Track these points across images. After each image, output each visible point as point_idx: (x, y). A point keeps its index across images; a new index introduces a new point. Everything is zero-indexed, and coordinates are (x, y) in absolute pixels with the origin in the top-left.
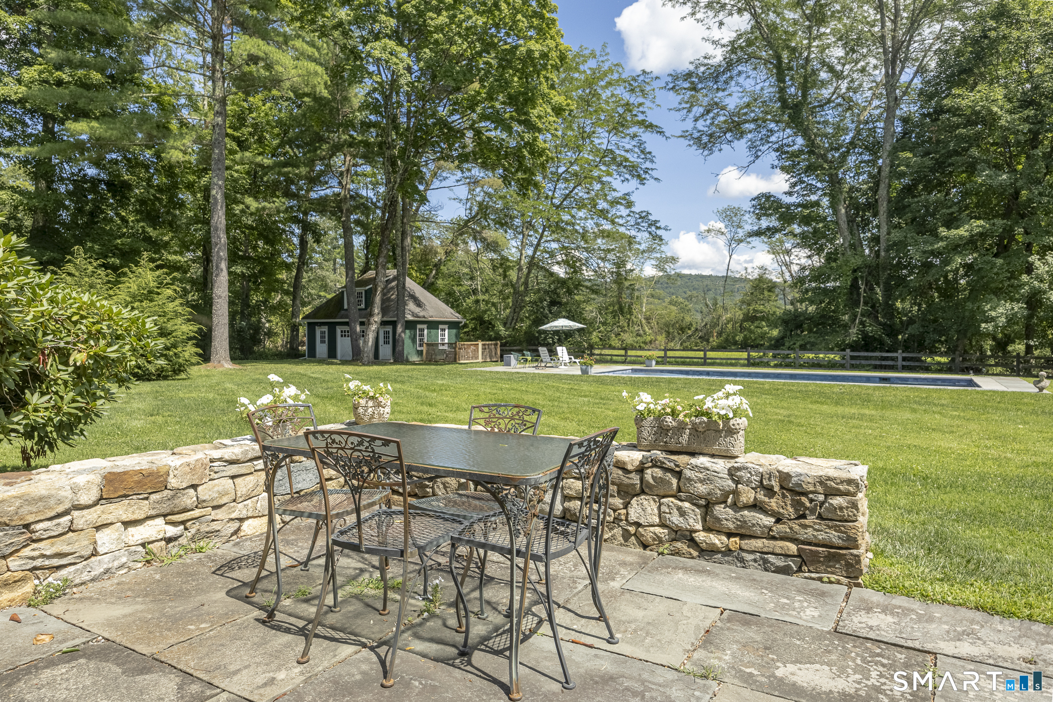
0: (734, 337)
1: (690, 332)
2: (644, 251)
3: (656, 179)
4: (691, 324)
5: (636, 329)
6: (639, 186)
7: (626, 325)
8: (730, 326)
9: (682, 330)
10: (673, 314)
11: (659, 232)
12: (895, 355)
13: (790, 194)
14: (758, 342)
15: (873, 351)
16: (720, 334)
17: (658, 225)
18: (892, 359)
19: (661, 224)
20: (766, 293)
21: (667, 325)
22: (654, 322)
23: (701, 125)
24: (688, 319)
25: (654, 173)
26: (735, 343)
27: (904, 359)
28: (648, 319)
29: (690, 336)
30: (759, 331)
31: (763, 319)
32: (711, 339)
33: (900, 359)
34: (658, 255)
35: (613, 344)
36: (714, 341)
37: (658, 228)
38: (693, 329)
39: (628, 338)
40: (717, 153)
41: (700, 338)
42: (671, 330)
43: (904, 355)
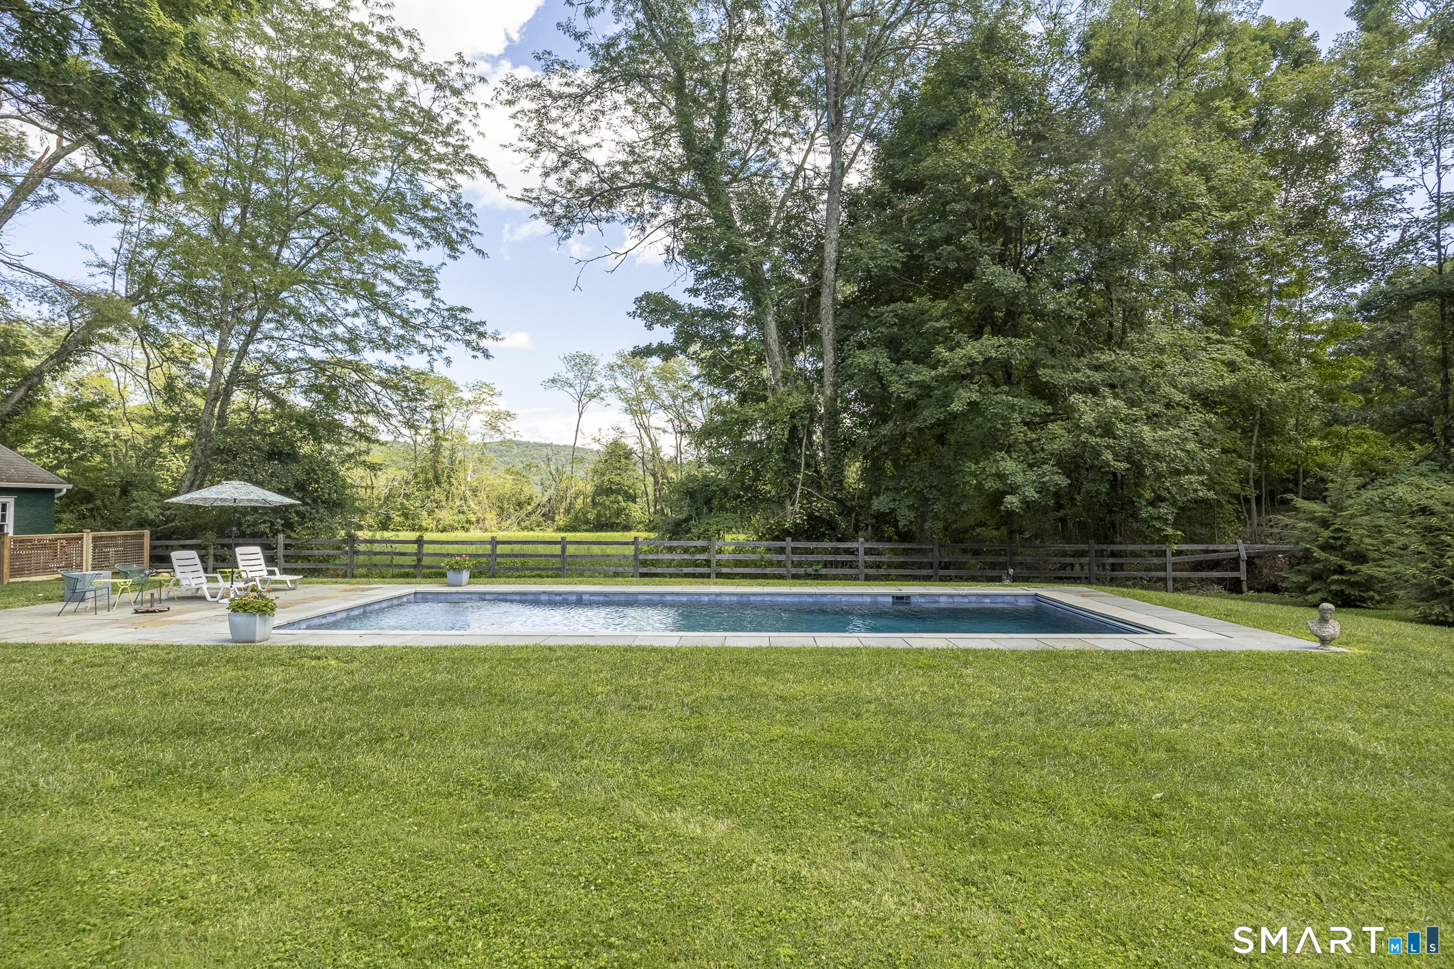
0: (585, 514)
1: (530, 508)
2: (469, 403)
3: (479, 251)
4: (531, 498)
5: (458, 503)
6: (449, 261)
7: (443, 498)
8: (580, 501)
9: (520, 505)
10: (508, 486)
11: (484, 343)
12: (854, 545)
13: (694, 292)
14: (613, 520)
15: (817, 539)
16: (568, 511)
17: (481, 329)
18: (848, 551)
19: (488, 329)
20: (623, 460)
21: (500, 499)
22: (482, 496)
23: (552, 183)
24: (527, 491)
25: (475, 239)
26: (587, 522)
27: (868, 552)
28: (475, 491)
29: (530, 514)
30: (615, 506)
31: (618, 492)
32: (557, 518)
33: (861, 551)
34: (489, 409)
35: (424, 524)
36: (561, 519)
37: (482, 335)
38: (533, 504)
39: (446, 516)
40: (576, 235)
41: (544, 515)
42: (505, 506)
43: (867, 545)
